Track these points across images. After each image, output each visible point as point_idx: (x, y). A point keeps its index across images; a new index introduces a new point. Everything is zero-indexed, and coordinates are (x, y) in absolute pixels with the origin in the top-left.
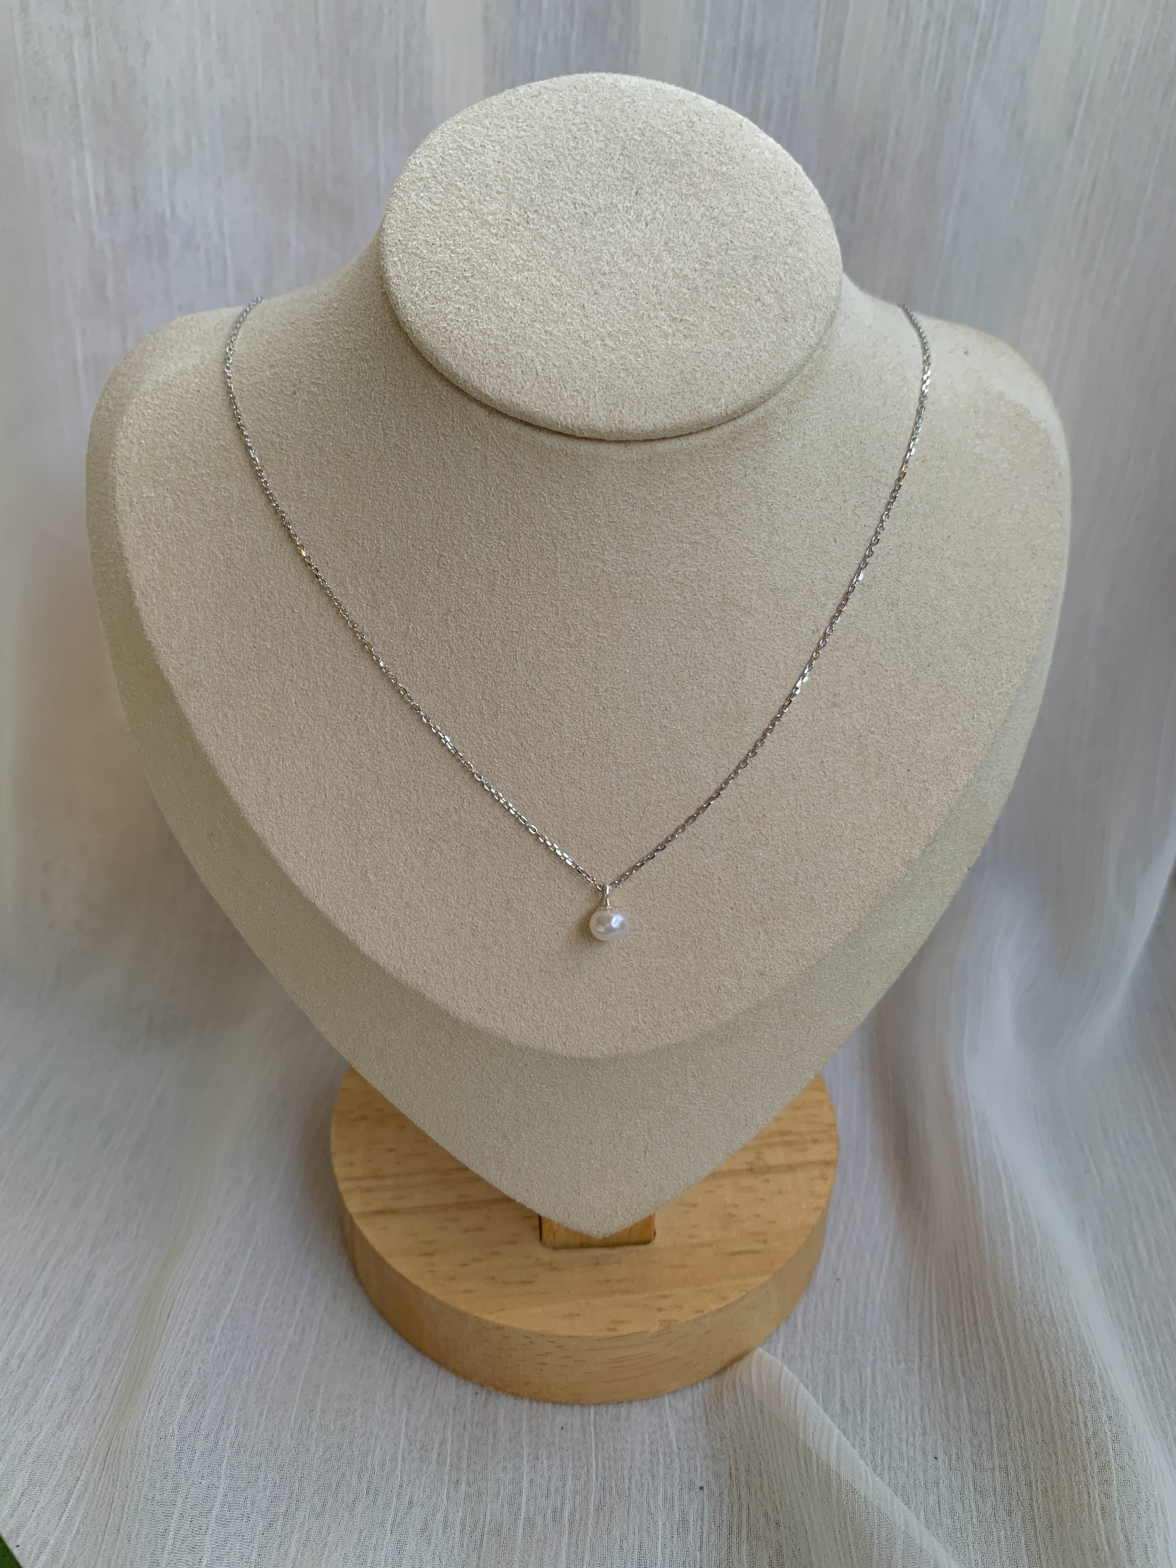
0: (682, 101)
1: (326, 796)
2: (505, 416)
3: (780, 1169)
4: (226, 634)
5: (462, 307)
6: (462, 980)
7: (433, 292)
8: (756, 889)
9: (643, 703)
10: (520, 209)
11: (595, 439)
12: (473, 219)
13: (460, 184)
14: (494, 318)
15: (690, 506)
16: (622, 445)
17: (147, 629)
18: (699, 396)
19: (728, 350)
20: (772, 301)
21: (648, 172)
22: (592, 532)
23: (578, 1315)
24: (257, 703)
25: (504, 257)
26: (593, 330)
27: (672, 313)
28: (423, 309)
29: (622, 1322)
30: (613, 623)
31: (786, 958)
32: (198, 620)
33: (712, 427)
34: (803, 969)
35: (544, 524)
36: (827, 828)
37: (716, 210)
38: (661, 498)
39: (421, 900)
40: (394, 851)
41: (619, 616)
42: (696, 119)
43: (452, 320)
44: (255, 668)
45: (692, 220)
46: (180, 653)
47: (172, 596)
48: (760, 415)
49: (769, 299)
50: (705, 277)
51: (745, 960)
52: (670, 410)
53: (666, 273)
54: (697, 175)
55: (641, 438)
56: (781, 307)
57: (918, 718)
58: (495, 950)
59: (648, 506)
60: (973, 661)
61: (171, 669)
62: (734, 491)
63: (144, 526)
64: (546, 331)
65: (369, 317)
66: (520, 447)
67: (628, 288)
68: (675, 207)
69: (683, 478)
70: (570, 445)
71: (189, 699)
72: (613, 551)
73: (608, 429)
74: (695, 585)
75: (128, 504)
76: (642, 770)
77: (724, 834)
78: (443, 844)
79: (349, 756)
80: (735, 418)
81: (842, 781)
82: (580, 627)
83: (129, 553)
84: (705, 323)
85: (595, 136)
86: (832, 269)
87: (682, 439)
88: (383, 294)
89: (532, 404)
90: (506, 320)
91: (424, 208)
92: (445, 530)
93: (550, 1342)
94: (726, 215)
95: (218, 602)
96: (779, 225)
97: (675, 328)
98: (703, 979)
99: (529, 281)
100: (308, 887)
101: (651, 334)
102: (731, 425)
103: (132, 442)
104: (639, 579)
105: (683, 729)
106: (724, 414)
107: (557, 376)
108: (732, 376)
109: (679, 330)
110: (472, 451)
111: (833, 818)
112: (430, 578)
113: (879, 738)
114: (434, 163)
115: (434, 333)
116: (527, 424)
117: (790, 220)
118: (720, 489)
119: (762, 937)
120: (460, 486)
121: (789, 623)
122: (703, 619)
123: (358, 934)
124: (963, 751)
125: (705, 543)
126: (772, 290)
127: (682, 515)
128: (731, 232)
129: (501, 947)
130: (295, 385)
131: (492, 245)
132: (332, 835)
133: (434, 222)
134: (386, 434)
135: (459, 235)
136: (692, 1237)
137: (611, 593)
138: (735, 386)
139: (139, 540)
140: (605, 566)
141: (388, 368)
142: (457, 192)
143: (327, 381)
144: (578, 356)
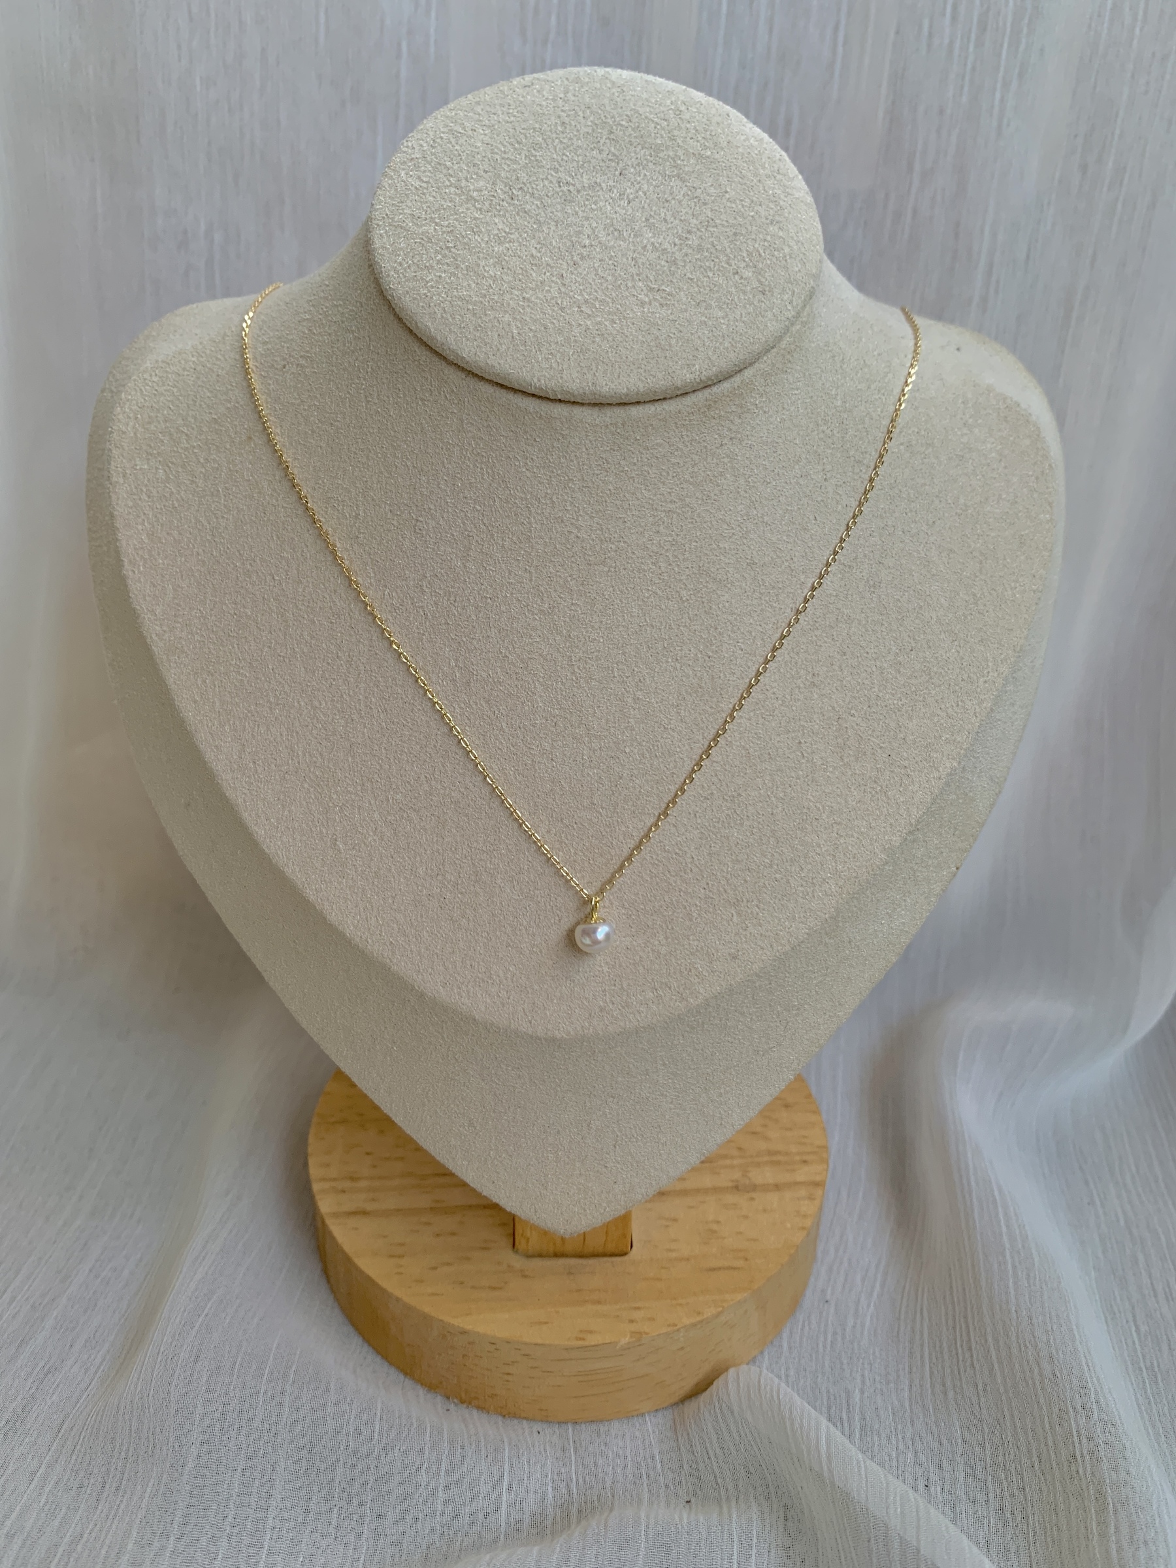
0: (670, 93)
1: (299, 762)
2: (482, 378)
3: (765, 1188)
4: (208, 602)
5: (443, 275)
6: (428, 952)
7: (415, 261)
8: (729, 869)
9: (616, 674)
10: (506, 186)
11: (569, 402)
12: (459, 195)
13: (448, 164)
14: (473, 285)
15: (664, 474)
16: (597, 409)
17: (133, 596)
18: (673, 361)
19: (703, 318)
20: (750, 274)
21: (633, 155)
22: (566, 497)
23: (546, 1323)
24: (236, 670)
25: (487, 230)
26: (570, 297)
27: (650, 284)
28: (405, 277)
29: (591, 1332)
30: (587, 591)
31: (760, 943)
32: (182, 588)
33: (687, 393)
34: (777, 954)
35: (519, 488)
36: (805, 811)
37: (699, 190)
38: (635, 464)
39: (390, 870)
40: (364, 820)
41: (592, 583)
42: (683, 108)
43: (432, 287)
44: (235, 635)
45: (674, 199)
46: (164, 620)
47: (159, 564)
48: (736, 385)
49: (748, 274)
50: (684, 251)
51: (718, 942)
52: (644, 374)
53: (646, 246)
54: (682, 158)
55: (614, 401)
56: (759, 281)
57: (900, 703)
58: (462, 923)
59: (623, 471)
60: (958, 648)
61: (154, 636)
62: (709, 459)
63: (135, 497)
64: (524, 298)
65: (356, 289)
66: (496, 409)
67: (607, 260)
68: (658, 187)
69: (657, 444)
70: (545, 407)
71: (170, 666)
72: (587, 517)
73: (581, 391)
74: (670, 554)
75: (121, 475)
76: (614, 743)
77: (697, 812)
78: (413, 815)
79: (323, 722)
80: (710, 386)
81: (820, 763)
82: (554, 594)
83: (119, 524)
84: (682, 293)
85: (583, 121)
86: (812, 248)
87: (656, 404)
88: (370, 266)
89: (507, 366)
90: (485, 288)
91: (412, 185)
92: (422, 495)
93: (516, 1349)
94: (708, 195)
95: (202, 569)
96: (760, 205)
97: (652, 298)
98: (674, 960)
99: (510, 252)
100: (277, 854)
101: (628, 303)
102: (707, 392)
103: (129, 417)
104: (613, 547)
105: (657, 703)
106: (698, 380)
107: (532, 339)
108: (707, 344)
109: (655, 300)
110: (450, 416)
111: (810, 800)
112: (407, 543)
113: (859, 721)
114: (425, 145)
115: (415, 299)
116: (502, 386)
117: (772, 202)
118: (696, 458)
119: (735, 919)
120: (437, 451)
121: (767, 599)
122: (678, 590)
123: (326, 904)
124: (947, 739)
125: (680, 512)
126: (751, 264)
127: (657, 482)
128: (712, 210)
129: (469, 920)
130: (284, 359)
131: (475, 219)
132: (304, 803)
133: (421, 198)
134: (368, 402)
135: (444, 209)
136: (670, 1250)
137: (586, 560)
138: (710, 353)
139: (131, 511)
140: (578, 532)
141: (372, 337)
142: (445, 171)
143: (315, 353)
144: (555, 321)
